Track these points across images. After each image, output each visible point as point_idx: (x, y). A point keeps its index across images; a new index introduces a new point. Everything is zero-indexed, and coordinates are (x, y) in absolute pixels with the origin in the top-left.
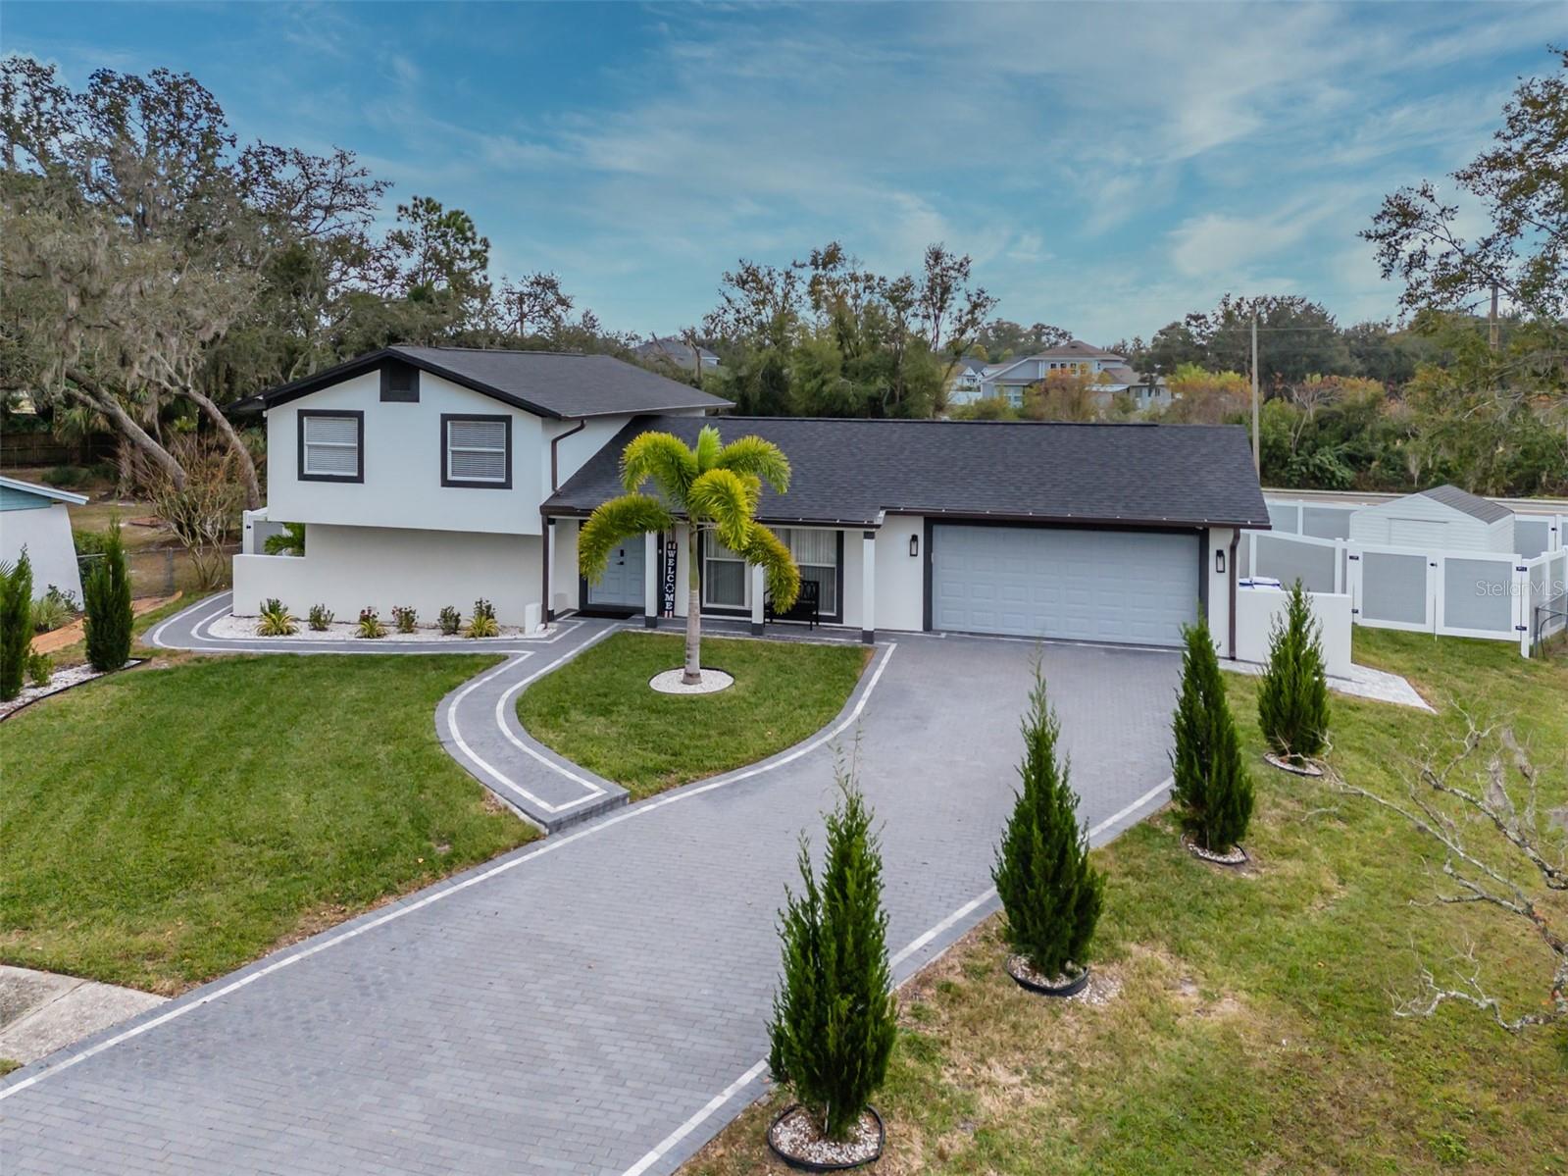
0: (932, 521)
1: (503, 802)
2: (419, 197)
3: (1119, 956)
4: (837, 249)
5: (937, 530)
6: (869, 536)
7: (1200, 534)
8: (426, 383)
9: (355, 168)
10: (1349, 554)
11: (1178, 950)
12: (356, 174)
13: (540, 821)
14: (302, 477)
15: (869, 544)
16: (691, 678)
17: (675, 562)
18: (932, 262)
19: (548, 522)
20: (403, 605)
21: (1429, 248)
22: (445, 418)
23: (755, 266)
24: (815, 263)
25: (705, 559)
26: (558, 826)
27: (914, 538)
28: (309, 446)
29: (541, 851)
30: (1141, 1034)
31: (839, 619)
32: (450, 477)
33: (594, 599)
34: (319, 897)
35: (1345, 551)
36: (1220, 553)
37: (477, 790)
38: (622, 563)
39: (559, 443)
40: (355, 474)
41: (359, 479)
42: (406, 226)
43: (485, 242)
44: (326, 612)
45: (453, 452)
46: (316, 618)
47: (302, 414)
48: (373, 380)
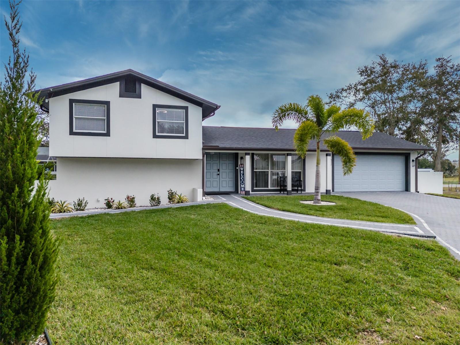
6: (328, 155)
8: (144, 89)
14: (72, 133)
17: (244, 172)
19: (205, 153)
22: (155, 107)
25: (255, 170)
28: (76, 118)
32: (157, 134)
36: (413, 161)
38: (218, 174)
40: (105, 132)
41: (108, 134)
44: (85, 202)
45: (159, 122)
46: (79, 205)
47: (71, 101)
48: (116, 87)
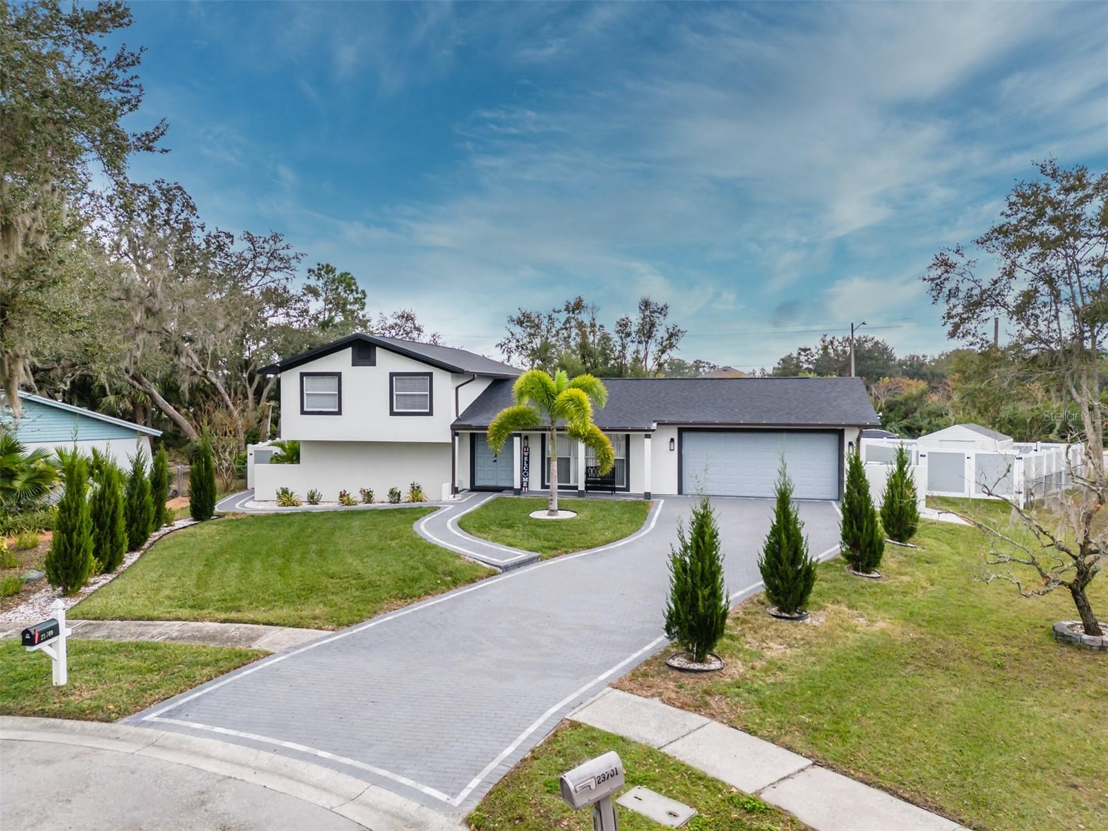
0: (681, 431)
1: (471, 560)
2: (321, 263)
3: (821, 608)
4: (581, 301)
5: (686, 435)
6: (648, 436)
7: (840, 433)
8: (380, 354)
9: (283, 244)
10: (920, 453)
11: (851, 607)
12: (283, 248)
13: (496, 566)
14: (303, 412)
15: (647, 441)
16: (552, 512)
17: (528, 458)
18: (643, 308)
19: (455, 434)
20: (367, 488)
21: (960, 286)
22: (392, 375)
23: (528, 312)
24: (567, 309)
25: (547, 456)
26: (506, 569)
27: (672, 440)
28: (307, 394)
29: (501, 579)
30: (839, 632)
31: (627, 489)
32: (395, 410)
33: (478, 483)
34: (390, 597)
35: (917, 452)
36: (850, 444)
37: (457, 556)
38: (495, 461)
39: (460, 388)
40: (336, 410)
41: (339, 413)
42: (313, 282)
43: (363, 292)
44: (318, 494)
45: (397, 395)
46: (312, 497)
47: (302, 375)
48: (348, 353)
